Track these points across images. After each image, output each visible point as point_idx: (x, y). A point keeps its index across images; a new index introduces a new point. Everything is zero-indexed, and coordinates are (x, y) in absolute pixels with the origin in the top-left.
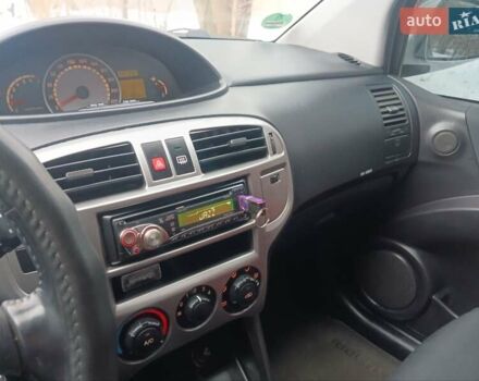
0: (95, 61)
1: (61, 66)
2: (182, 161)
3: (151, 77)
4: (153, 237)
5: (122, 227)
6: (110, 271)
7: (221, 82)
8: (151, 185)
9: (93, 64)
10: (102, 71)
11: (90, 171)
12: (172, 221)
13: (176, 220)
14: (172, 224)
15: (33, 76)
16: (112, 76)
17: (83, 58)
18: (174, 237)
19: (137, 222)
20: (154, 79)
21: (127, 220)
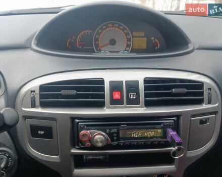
0: (122, 26)
1: (104, 27)
2: (133, 96)
3: (151, 37)
4: (99, 140)
5: (83, 129)
6: (73, 151)
7: (189, 45)
8: (108, 108)
9: (121, 28)
10: (125, 31)
11: (74, 92)
12: (115, 133)
13: (118, 133)
14: (115, 135)
15: (91, 31)
16: (129, 35)
17: (116, 24)
18: (115, 143)
19: (93, 128)
20: (153, 38)
21: (87, 125)
